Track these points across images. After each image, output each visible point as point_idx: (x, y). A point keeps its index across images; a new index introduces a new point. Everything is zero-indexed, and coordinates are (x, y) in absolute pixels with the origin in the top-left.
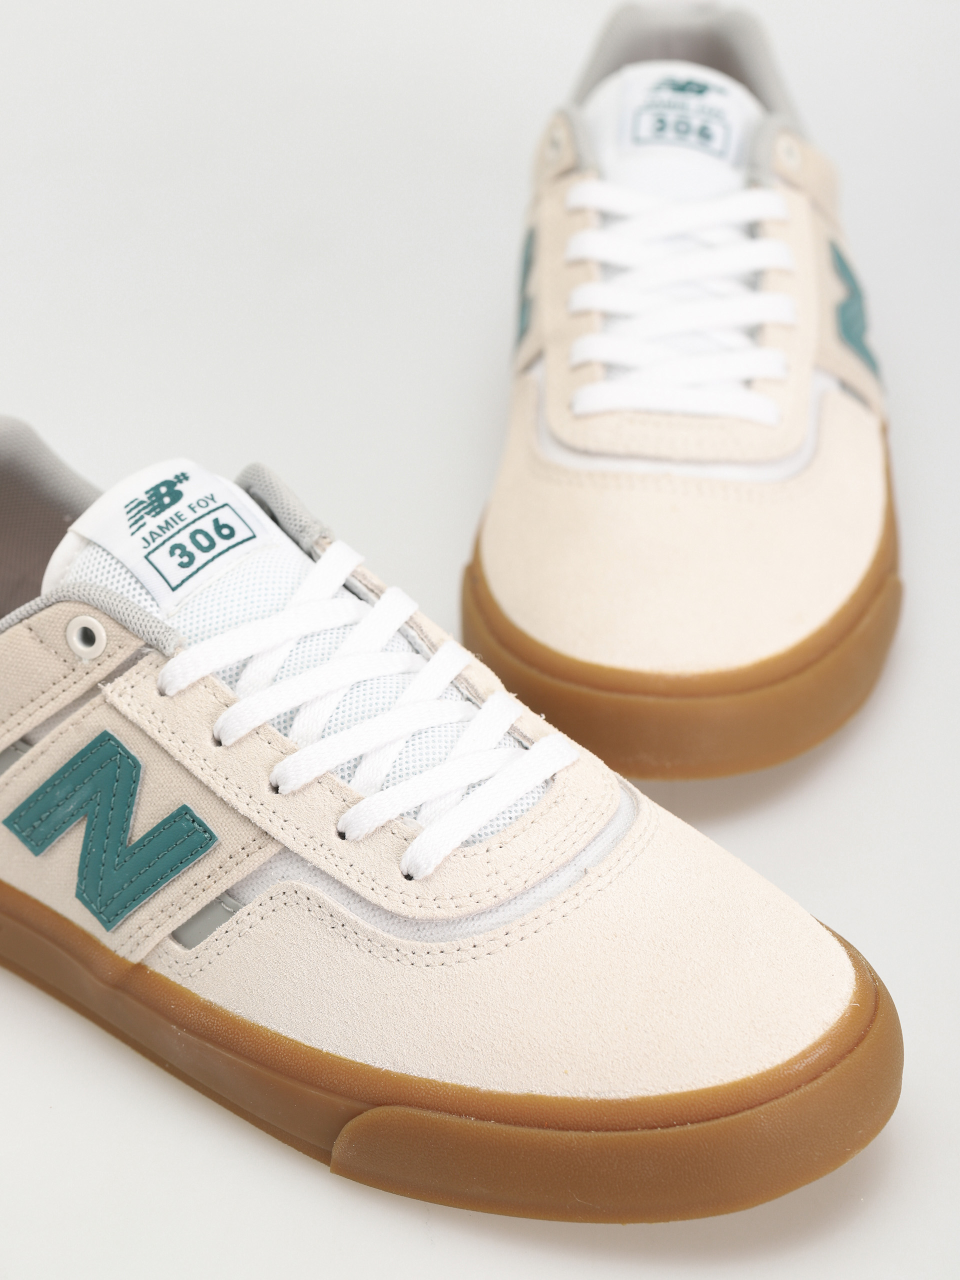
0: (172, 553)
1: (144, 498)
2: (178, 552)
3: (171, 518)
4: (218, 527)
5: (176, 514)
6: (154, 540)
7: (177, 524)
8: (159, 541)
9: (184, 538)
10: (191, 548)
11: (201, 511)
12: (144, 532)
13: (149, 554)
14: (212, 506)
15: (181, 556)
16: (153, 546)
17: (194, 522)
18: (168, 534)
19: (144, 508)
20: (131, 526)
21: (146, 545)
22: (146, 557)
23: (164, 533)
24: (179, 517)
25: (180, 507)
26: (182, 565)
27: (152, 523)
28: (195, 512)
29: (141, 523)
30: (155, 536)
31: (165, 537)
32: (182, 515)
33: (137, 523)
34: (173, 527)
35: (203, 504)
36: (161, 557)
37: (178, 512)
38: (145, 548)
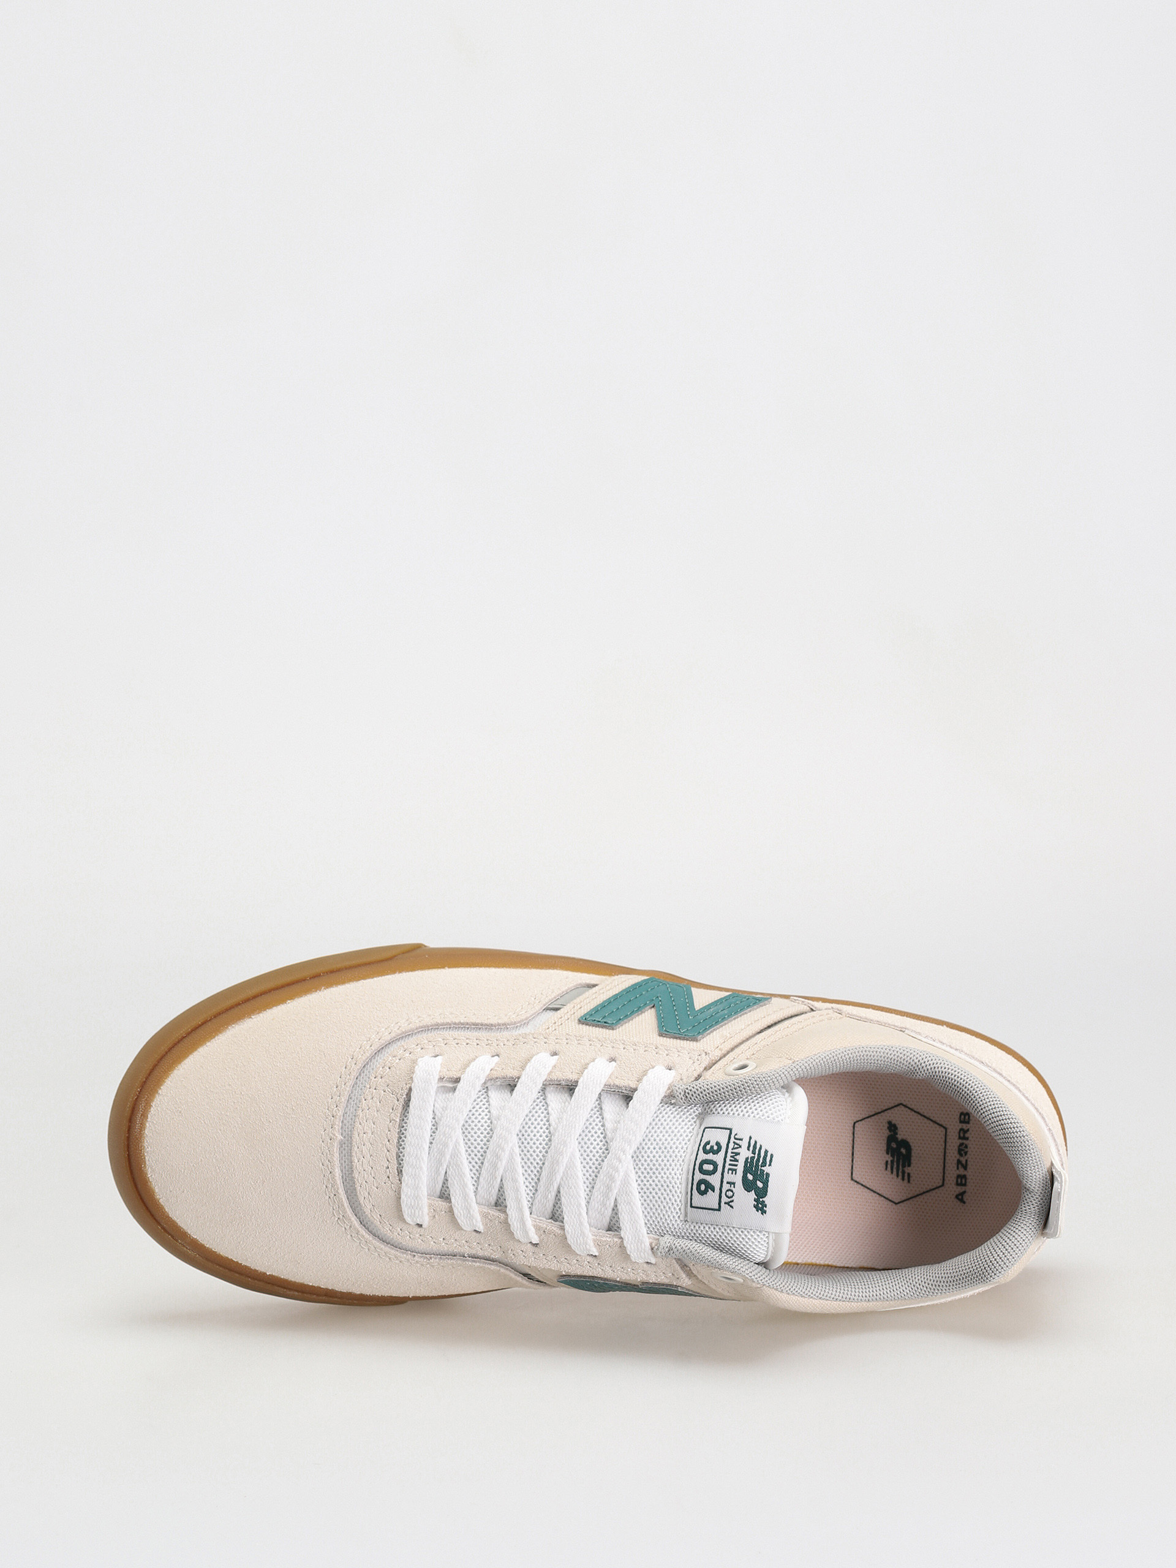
0: (718, 1144)
1: (766, 1169)
2: (715, 1148)
3: (736, 1165)
4: (710, 1187)
5: (736, 1170)
6: (734, 1142)
7: (730, 1165)
8: (731, 1145)
9: (719, 1158)
10: (710, 1156)
11: (726, 1187)
12: (744, 1144)
13: (731, 1133)
14: (724, 1199)
15: (712, 1147)
16: (732, 1139)
17: (722, 1174)
18: (729, 1154)
19: (758, 1160)
20: (756, 1142)
21: (736, 1137)
22: (731, 1130)
23: (732, 1153)
24: (733, 1170)
25: (738, 1178)
26: (708, 1143)
27: (745, 1154)
28: (728, 1183)
29: (751, 1148)
30: (736, 1146)
31: (730, 1150)
32: (732, 1173)
33: (754, 1147)
34: (731, 1160)
35: (730, 1194)
36: (722, 1137)
37: (736, 1174)
38: (736, 1134)
